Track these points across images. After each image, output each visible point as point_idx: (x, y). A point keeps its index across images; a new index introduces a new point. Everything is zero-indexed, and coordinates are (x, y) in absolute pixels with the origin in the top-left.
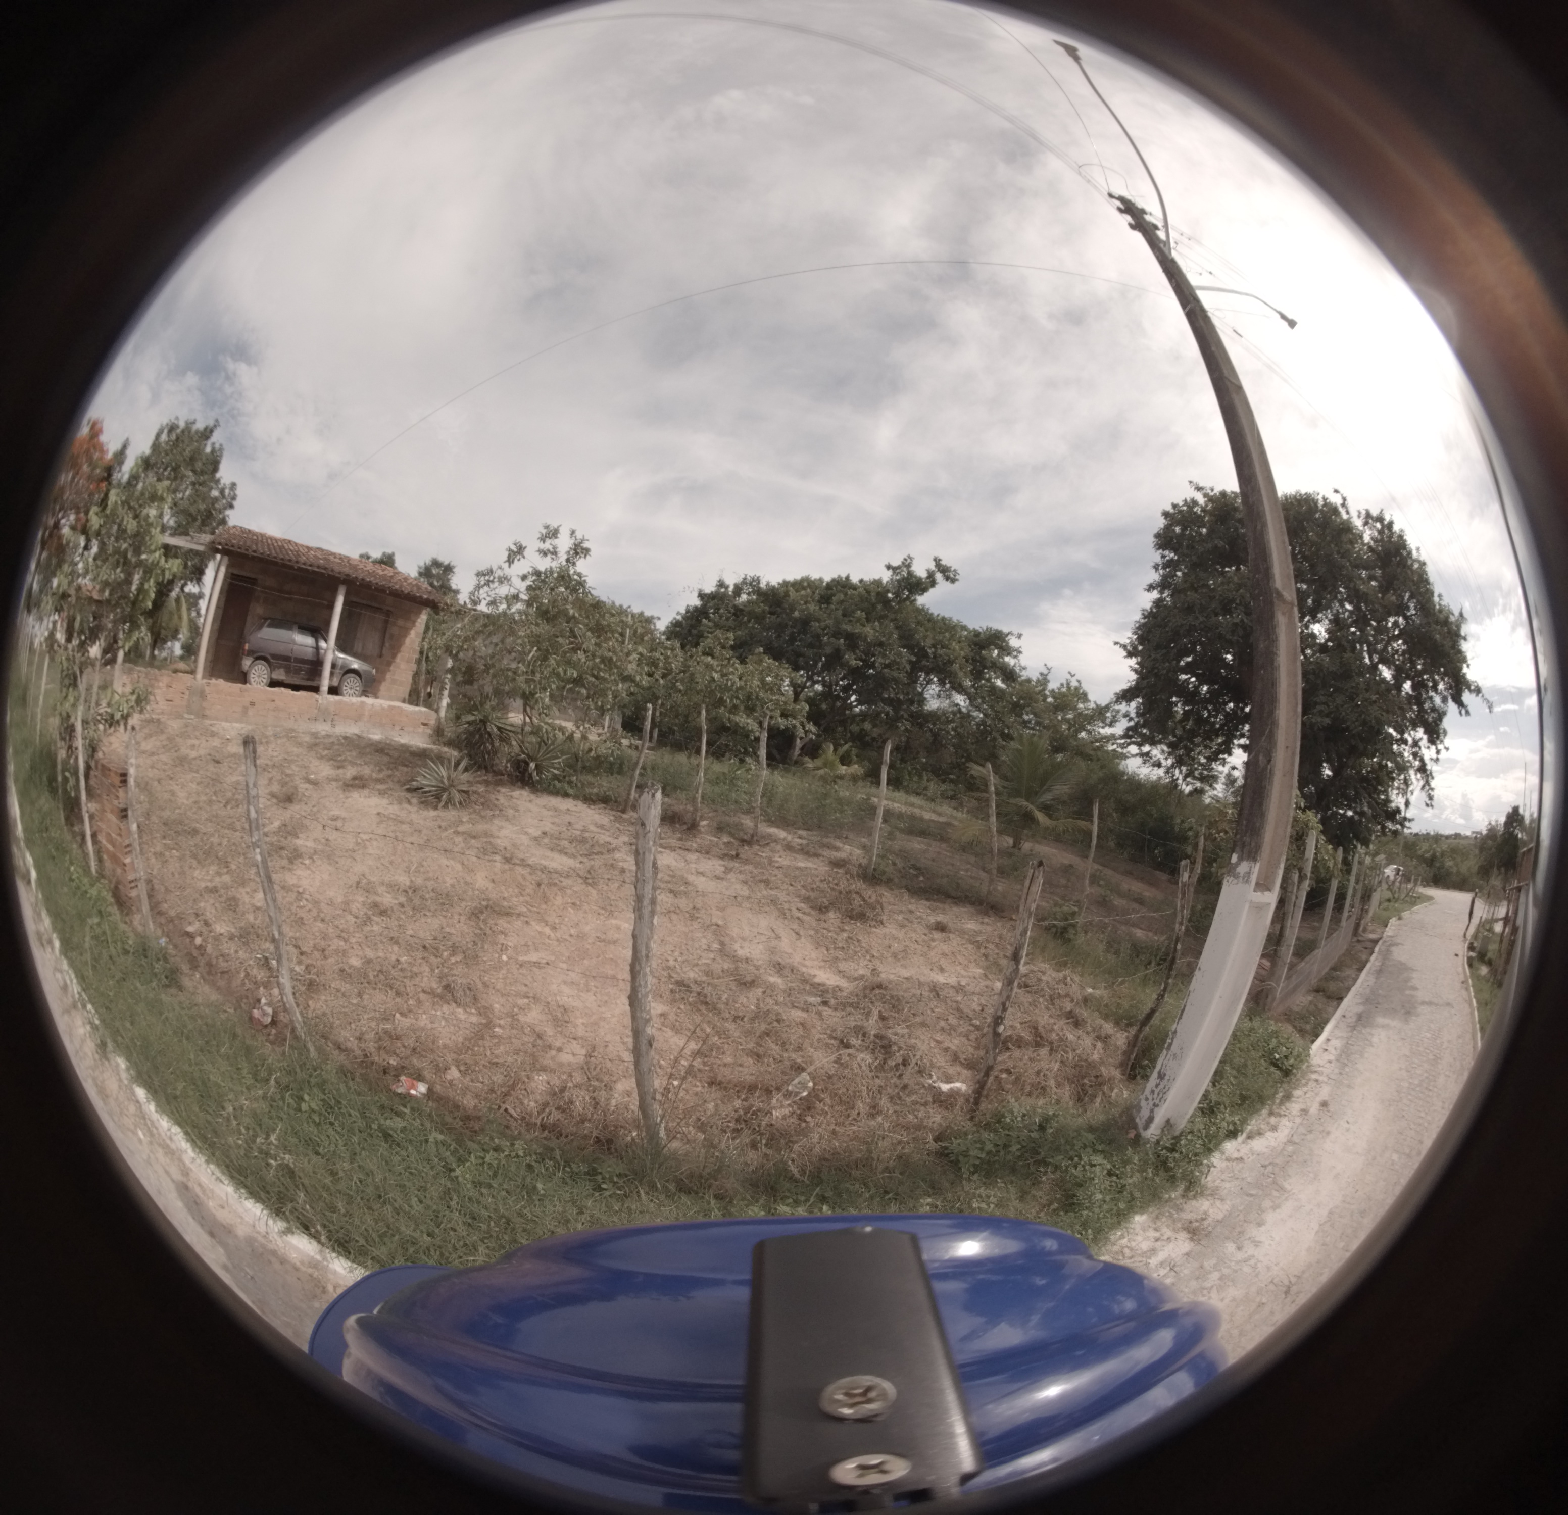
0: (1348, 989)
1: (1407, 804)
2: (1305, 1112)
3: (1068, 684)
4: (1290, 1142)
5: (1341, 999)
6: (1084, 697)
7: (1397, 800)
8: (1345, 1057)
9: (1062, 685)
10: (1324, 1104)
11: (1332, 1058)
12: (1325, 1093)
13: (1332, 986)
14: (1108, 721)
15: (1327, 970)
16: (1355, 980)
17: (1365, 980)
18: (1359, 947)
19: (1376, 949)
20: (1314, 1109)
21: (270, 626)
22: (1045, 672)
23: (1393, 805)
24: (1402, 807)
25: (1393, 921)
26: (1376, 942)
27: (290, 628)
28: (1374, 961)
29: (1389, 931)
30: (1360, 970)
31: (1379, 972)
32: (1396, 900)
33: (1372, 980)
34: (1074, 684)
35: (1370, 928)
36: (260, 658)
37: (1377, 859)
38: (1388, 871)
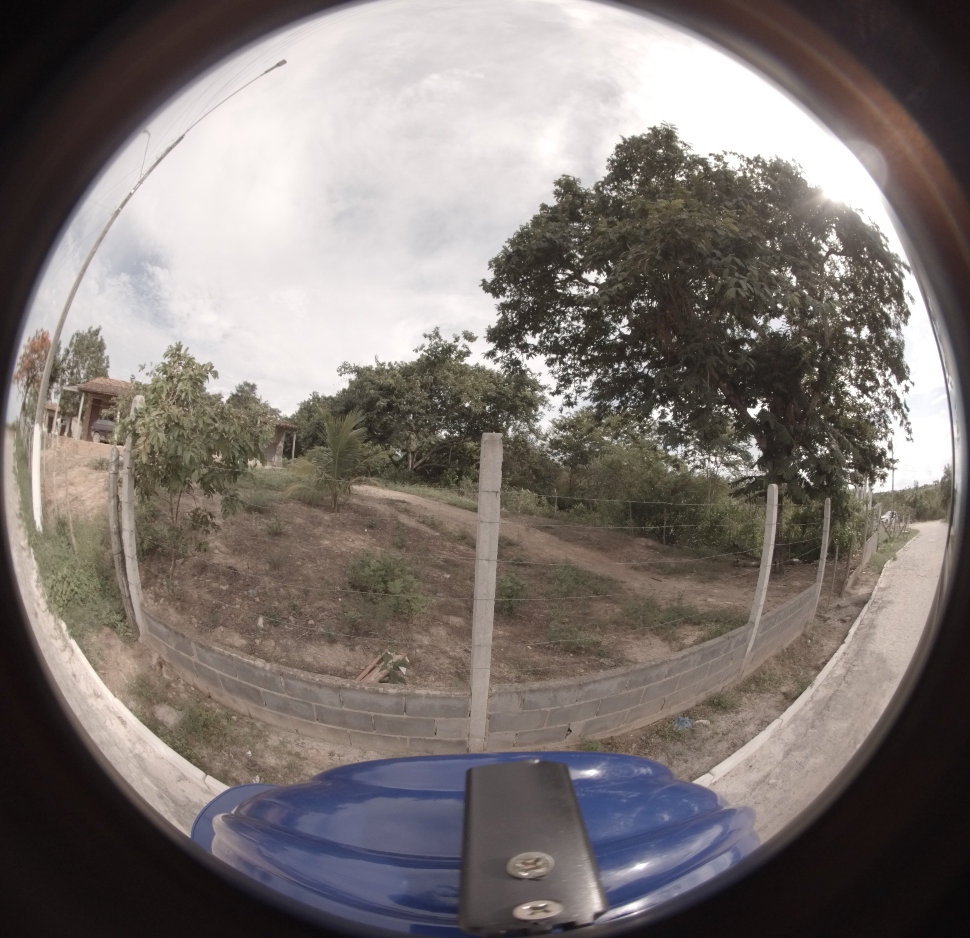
26: (861, 603)
32: (892, 540)
37: (875, 507)
38: (886, 517)
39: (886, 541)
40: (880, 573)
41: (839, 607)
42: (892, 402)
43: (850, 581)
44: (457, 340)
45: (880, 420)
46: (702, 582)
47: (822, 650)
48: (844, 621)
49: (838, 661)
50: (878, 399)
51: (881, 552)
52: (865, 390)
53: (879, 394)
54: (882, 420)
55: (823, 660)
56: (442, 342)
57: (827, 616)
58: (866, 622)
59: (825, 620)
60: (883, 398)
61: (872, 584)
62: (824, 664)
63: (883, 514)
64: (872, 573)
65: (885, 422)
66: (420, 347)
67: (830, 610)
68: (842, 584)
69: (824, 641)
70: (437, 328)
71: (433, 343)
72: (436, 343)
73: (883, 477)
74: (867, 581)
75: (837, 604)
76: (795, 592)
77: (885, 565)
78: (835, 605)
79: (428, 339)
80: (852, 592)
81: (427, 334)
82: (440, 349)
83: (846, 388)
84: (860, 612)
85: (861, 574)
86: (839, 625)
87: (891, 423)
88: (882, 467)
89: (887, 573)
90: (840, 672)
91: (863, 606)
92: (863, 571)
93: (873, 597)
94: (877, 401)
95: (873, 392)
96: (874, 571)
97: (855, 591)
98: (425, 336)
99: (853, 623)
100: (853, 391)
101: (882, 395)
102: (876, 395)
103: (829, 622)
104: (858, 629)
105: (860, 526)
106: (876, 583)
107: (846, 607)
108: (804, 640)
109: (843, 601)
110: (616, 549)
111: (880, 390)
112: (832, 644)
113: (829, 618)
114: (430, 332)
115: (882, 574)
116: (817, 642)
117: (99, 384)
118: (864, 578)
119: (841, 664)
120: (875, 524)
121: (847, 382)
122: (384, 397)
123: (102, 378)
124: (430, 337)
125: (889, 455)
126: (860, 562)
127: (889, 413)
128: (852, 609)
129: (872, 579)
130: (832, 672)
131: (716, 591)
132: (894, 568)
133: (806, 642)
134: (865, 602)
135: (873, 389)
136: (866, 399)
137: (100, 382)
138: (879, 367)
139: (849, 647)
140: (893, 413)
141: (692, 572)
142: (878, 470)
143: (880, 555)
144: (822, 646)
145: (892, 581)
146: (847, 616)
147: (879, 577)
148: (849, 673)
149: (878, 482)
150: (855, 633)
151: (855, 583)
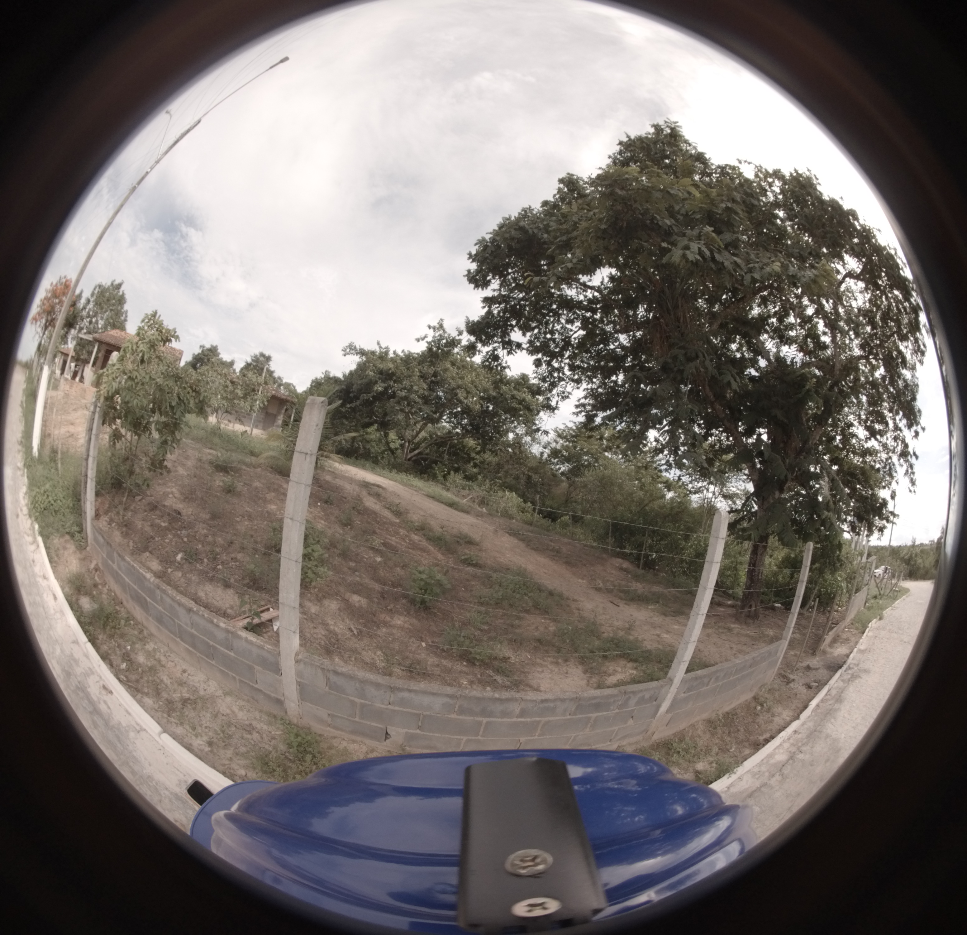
32: (881, 597)
37: (869, 560)
38: (879, 571)
39: (875, 597)
40: (863, 633)
41: (808, 668)
42: (899, 448)
43: (828, 638)
44: (460, 333)
45: (885, 467)
46: (665, 615)
47: (772, 721)
48: (809, 687)
49: (784, 741)
50: (886, 444)
51: (869, 609)
52: (873, 433)
53: (887, 439)
54: (888, 467)
55: (767, 735)
56: (446, 335)
57: (792, 677)
58: (834, 692)
59: (788, 683)
60: (891, 443)
61: (852, 644)
62: (767, 741)
63: (876, 568)
64: (855, 632)
65: (890, 469)
66: (423, 337)
67: (798, 669)
68: (819, 639)
69: (778, 709)
70: (442, 320)
71: (437, 335)
72: (440, 335)
73: (881, 530)
74: (847, 640)
75: (807, 663)
76: (765, 641)
77: (870, 625)
78: (804, 664)
79: (432, 330)
80: (829, 650)
81: (432, 325)
82: (444, 341)
83: (853, 430)
84: (831, 677)
85: (843, 631)
86: (803, 690)
87: (896, 472)
88: (881, 518)
89: (871, 634)
90: (781, 757)
91: (836, 671)
92: (845, 628)
93: (850, 661)
94: (885, 446)
95: (882, 436)
96: (857, 629)
97: (832, 650)
98: (429, 327)
99: (819, 691)
100: (861, 432)
101: (890, 439)
102: (884, 440)
103: (792, 685)
104: (822, 701)
105: (850, 579)
106: (857, 643)
107: (816, 669)
108: (753, 704)
109: (814, 662)
110: (585, 565)
111: (889, 435)
112: (786, 714)
113: (793, 680)
114: (435, 323)
115: (865, 634)
116: (769, 710)
117: (114, 337)
118: (845, 636)
119: (786, 745)
120: (867, 577)
121: (856, 423)
122: (384, 382)
123: (118, 331)
124: (434, 328)
125: (890, 507)
126: (843, 618)
127: (895, 459)
128: (823, 673)
129: (853, 639)
130: (770, 756)
131: (676, 627)
132: (878, 629)
133: (755, 708)
134: (840, 667)
135: (882, 433)
136: (873, 444)
137: (115, 335)
138: (890, 411)
139: (803, 724)
140: (899, 460)
141: (658, 602)
142: (877, 522)
143: (866, 611)
144: (773, 715)
145: (874, 643)
146: (815, 681)
147: (861, 637)
148: (791, 762)
149: (876, 534)
150: (818, 706)
151: (835, 641)
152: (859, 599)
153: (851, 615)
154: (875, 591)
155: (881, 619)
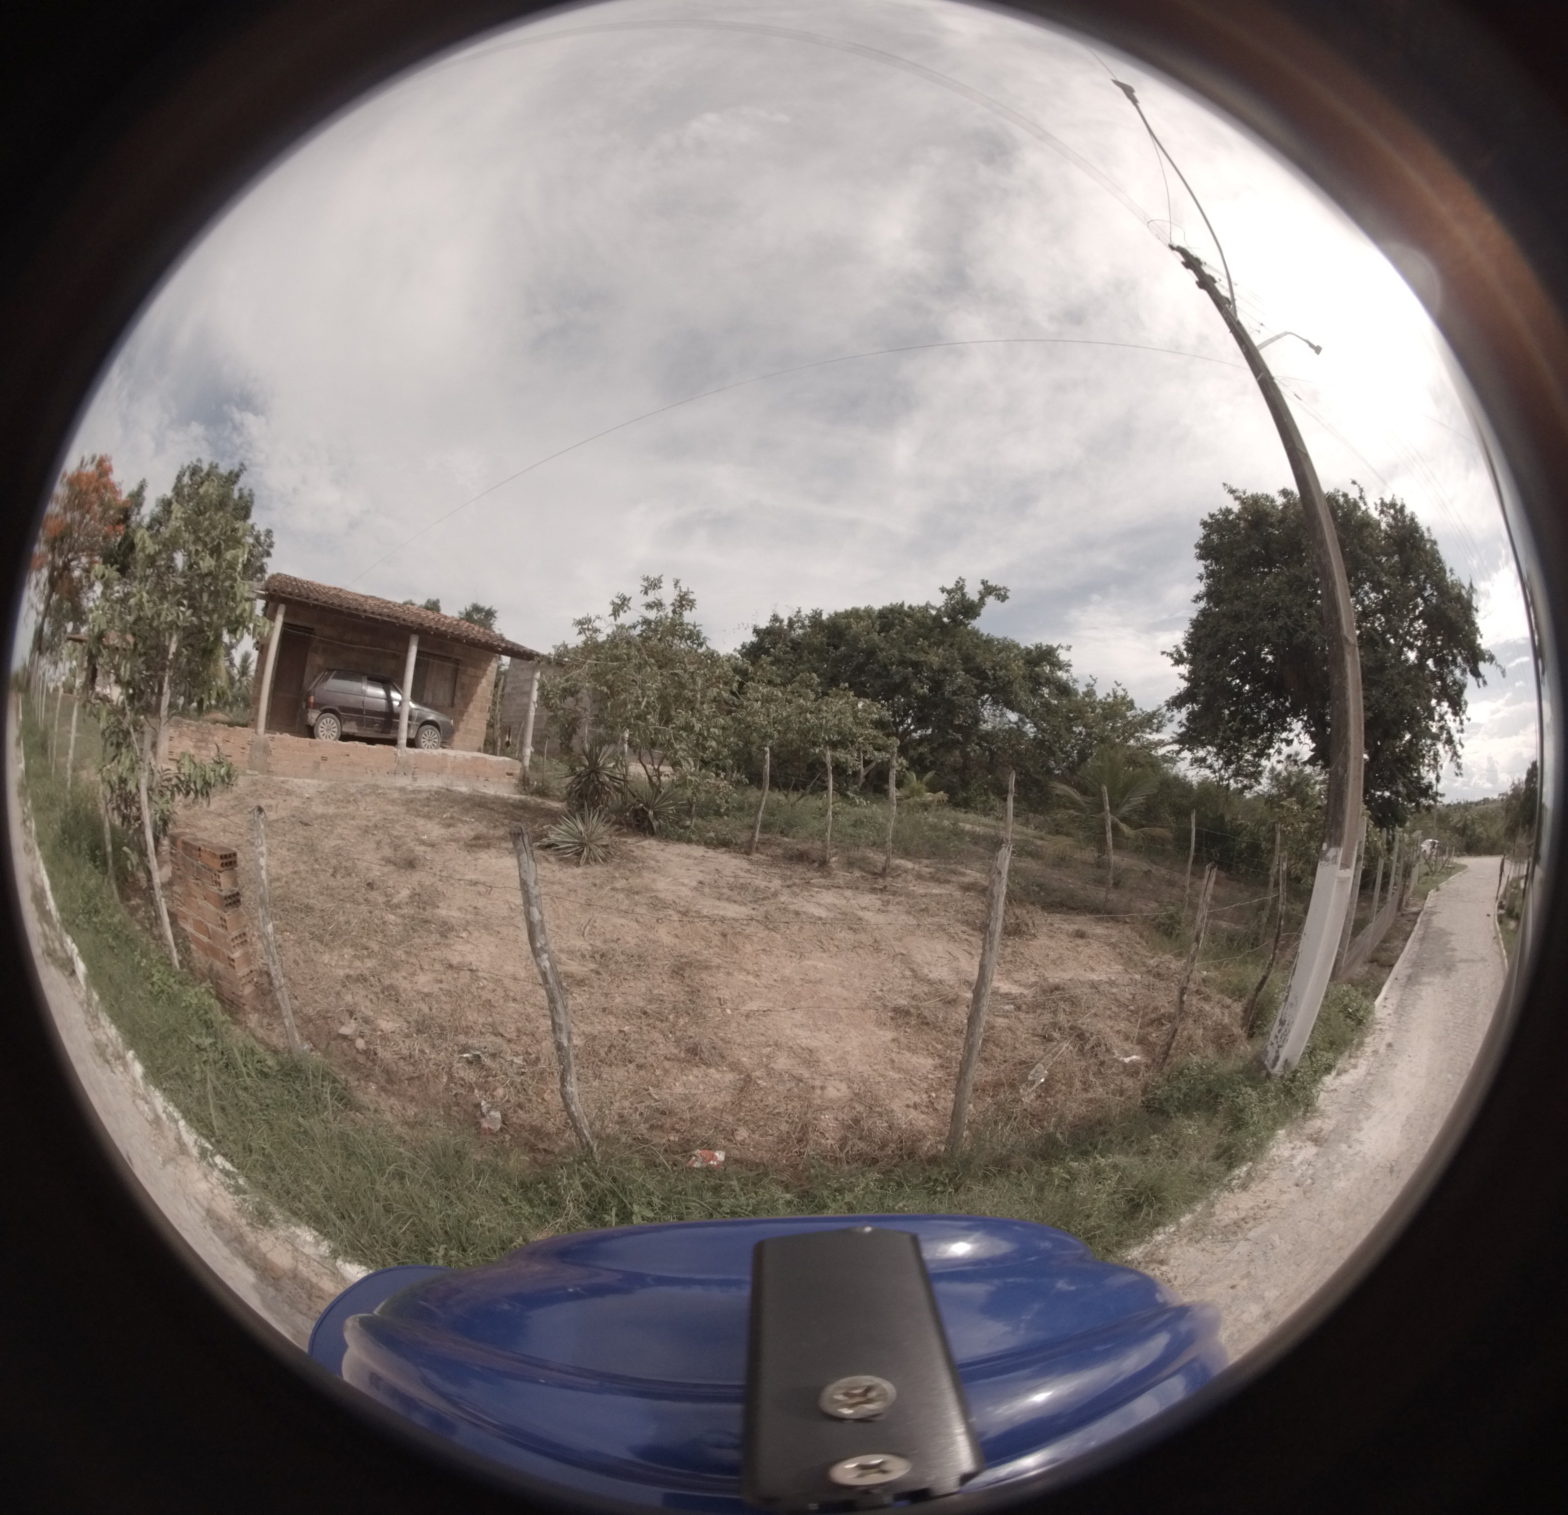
0: (1397, 957)
1: (1438, 779)
2: (1375, 1052)
3: (1115, 693)
4: (1369, 1074)
5: (1391, 966)
6: (1131, 705)
7: (1429, 776)
8: (1401, 1010)
9: (1108, 695)
10: (1390, 1045)
11: (1390, 1011)
12: (1389, 1037)
13: (1384, 956)
14: (1155, 727)
15: (1377, 943)
16: (1402, 949)
17: (1411, 947)
18: (1404, 920)
19: (1419, 920)
20: (1382, 1049)
21: (336, 677)
22: (1092, 682)
23: (1425, 781)
24: (1434, 782)
25: (1432, 893)
26: (1417, 914)
27: (359, 680)
28: (1417, 931)
29: (1429, 903)
30: (1406, 940)
31: (1423, 939)
32: (1433, 873)
33: (1417, 947)
34: (1120, 693)
35: (1412, 902)
36: (327, 710)
38: (1426, 846)
51: (1425, 883)
61: (1421, 904)
67: (1399, 917)
84: (1419, 916)
89: (1432, 898)
93: (1425, 910)
96: (1420, 896)
106: (1424, 903)
109: (1407, 913)
113: (1401, 920)
115: (1429, 898)
125: (1436, 787)
127: (1440, 746)
143: (1422, 885)
147: (1426, 900)
151: (1407, 905)
152: (1415, 872)
153: (1411, 889)
154: (1426, 869)
155: (1438, 890)
